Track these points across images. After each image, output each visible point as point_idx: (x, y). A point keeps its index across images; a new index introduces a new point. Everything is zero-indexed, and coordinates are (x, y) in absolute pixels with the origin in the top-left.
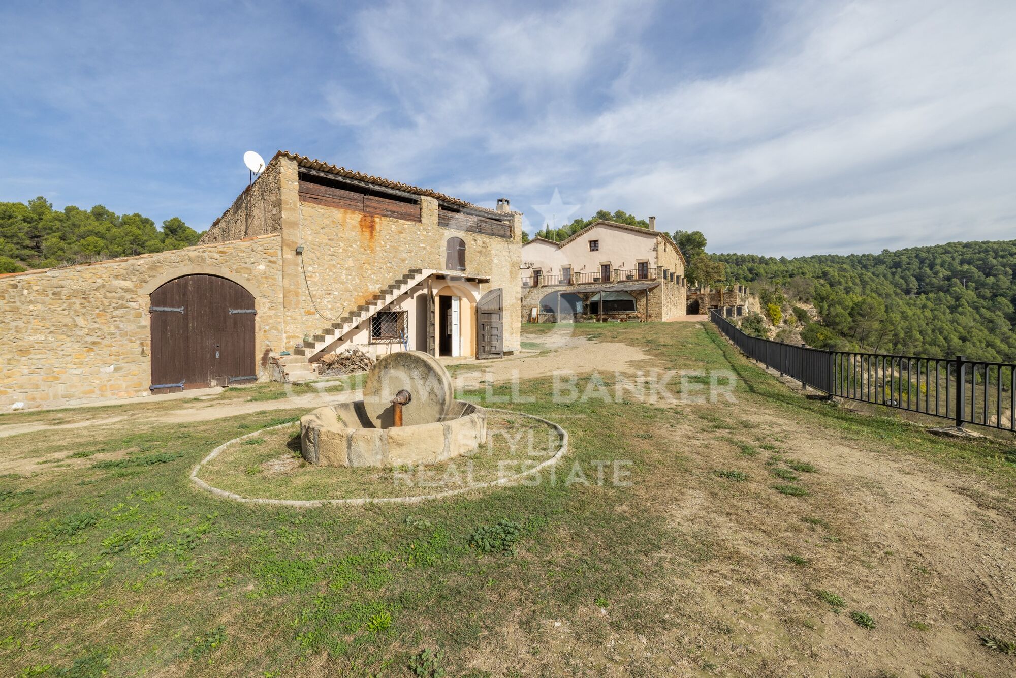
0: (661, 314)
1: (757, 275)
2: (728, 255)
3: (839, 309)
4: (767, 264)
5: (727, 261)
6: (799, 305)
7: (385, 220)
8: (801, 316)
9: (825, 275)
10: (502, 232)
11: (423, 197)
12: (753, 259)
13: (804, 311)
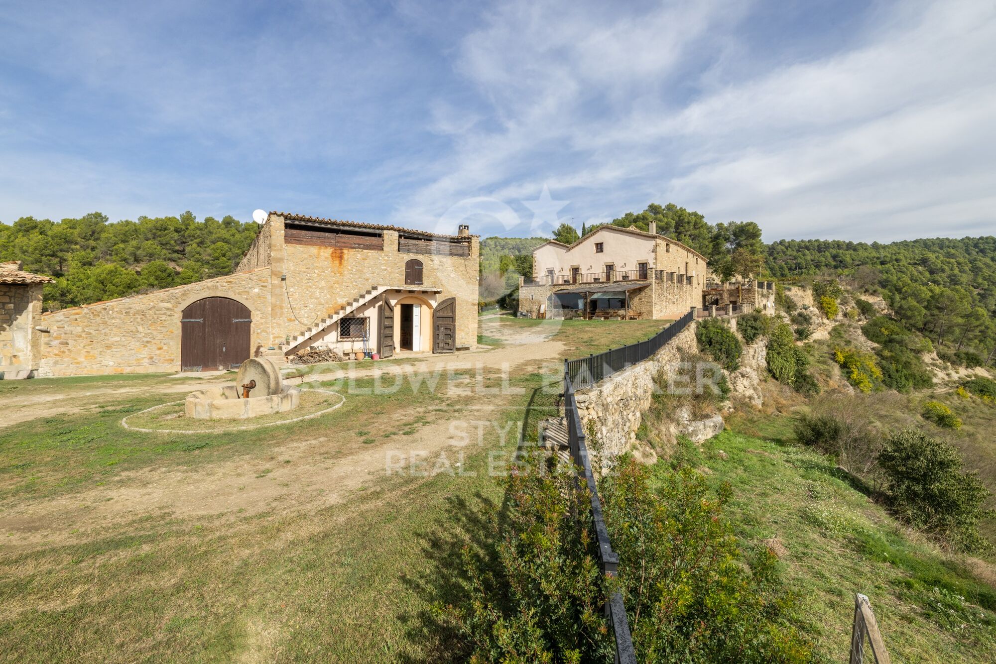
0: (652, 312)
1: (841, 262)
3: (913, 302)
4: (855, 250)
5: (807, 248)
7: (352, 252)
8: (865, 308)
9: (924, 262)
10: (461, 252)
11: (385, 232)
12: (838, 245)
13: (870, 305)
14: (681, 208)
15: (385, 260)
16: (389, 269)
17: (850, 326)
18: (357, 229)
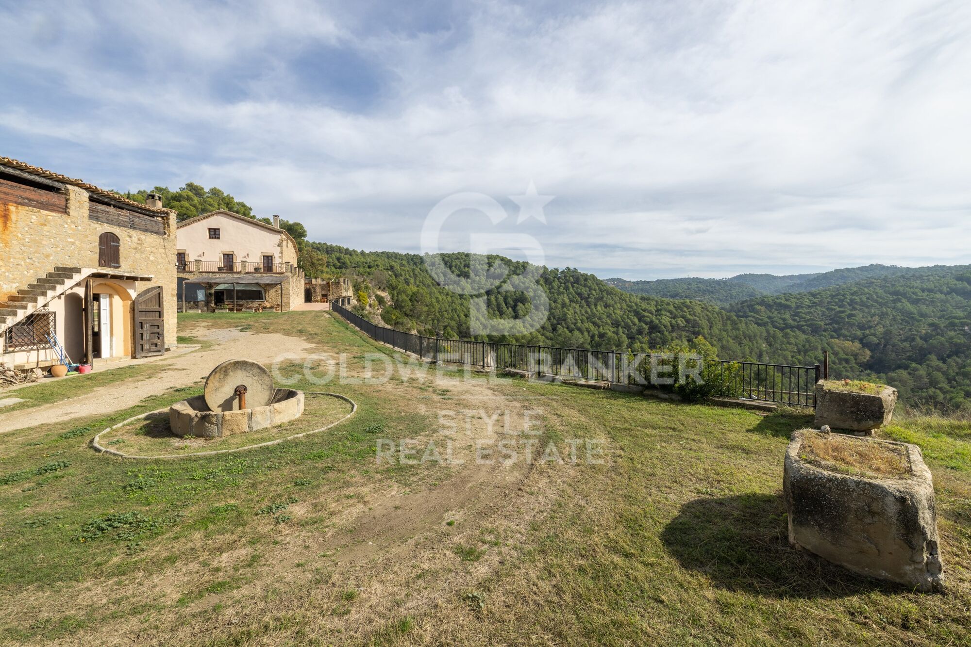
0: (289, 303)
1: (344, 264)
2: (319, 243)
3: (404, 296)
4: (351, 255)
5: (318, 249)
6: (379, 293)
7: (23, 210)
8: (380, 300)
9: (392, 268)
10: (155, 229)
11: (70, 187)
13: (382, 297)
14: (228, 196)
15: (71, 229)
16: (77, 243)
17: (374, 314)
18: (26, 175)
